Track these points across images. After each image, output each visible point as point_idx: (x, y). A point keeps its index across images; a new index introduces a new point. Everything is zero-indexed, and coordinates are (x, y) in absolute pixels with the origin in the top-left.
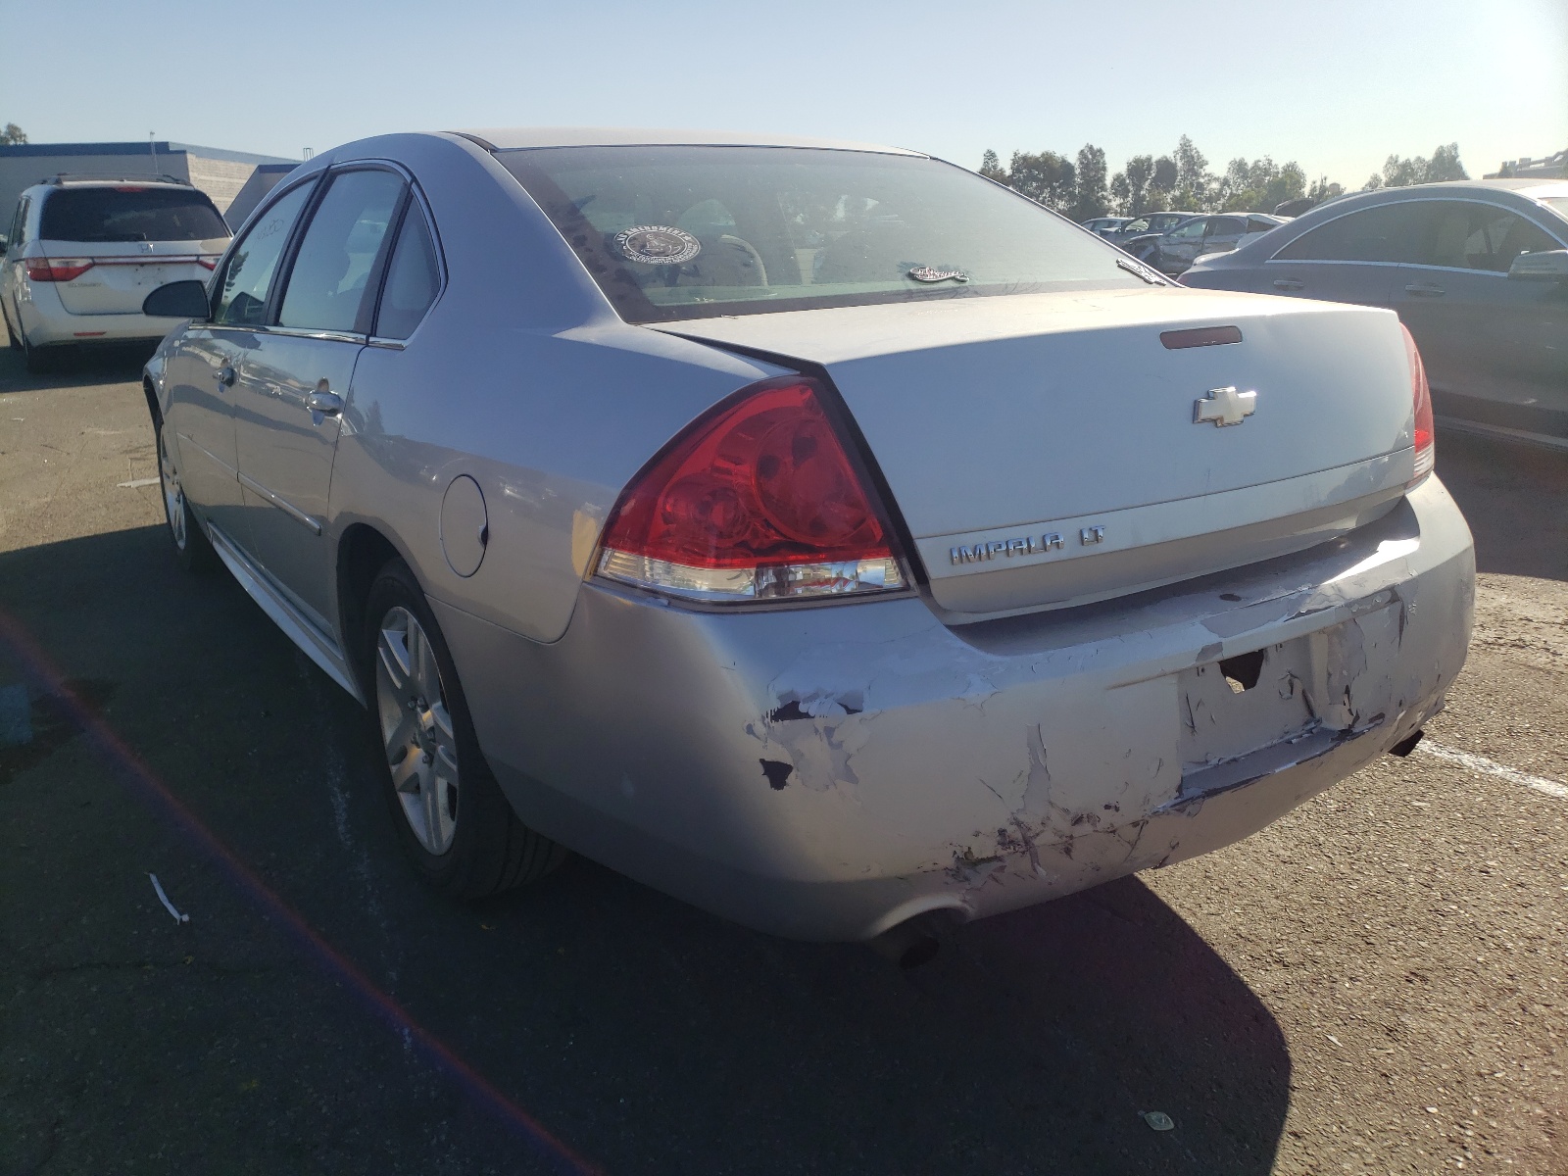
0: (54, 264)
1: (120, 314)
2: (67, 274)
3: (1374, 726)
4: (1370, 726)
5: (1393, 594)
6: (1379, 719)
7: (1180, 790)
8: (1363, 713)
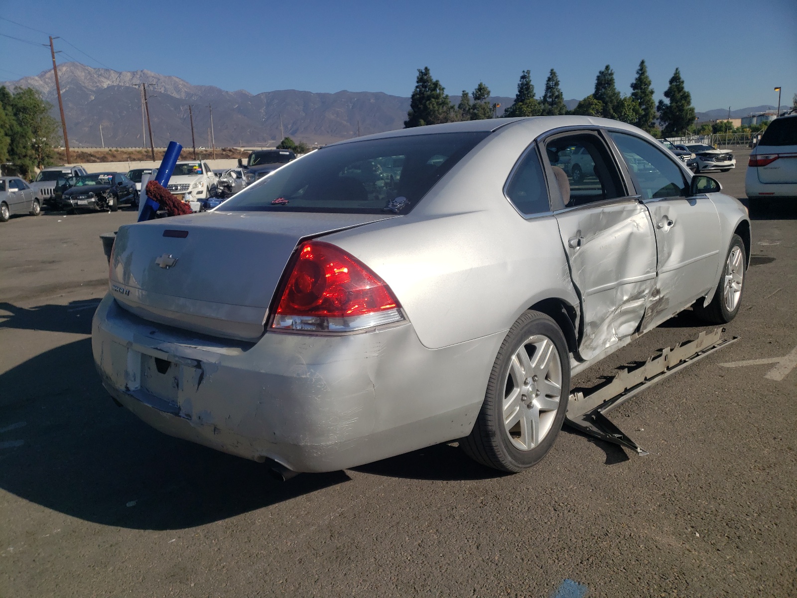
0: (759, 158)
1: (787, 183)
2: (765, 162)
3: (188, 419)
4: (186, 417)
5: (198, 364)
6: (189, 416)
7: (127, 389)
8: (182, 408)
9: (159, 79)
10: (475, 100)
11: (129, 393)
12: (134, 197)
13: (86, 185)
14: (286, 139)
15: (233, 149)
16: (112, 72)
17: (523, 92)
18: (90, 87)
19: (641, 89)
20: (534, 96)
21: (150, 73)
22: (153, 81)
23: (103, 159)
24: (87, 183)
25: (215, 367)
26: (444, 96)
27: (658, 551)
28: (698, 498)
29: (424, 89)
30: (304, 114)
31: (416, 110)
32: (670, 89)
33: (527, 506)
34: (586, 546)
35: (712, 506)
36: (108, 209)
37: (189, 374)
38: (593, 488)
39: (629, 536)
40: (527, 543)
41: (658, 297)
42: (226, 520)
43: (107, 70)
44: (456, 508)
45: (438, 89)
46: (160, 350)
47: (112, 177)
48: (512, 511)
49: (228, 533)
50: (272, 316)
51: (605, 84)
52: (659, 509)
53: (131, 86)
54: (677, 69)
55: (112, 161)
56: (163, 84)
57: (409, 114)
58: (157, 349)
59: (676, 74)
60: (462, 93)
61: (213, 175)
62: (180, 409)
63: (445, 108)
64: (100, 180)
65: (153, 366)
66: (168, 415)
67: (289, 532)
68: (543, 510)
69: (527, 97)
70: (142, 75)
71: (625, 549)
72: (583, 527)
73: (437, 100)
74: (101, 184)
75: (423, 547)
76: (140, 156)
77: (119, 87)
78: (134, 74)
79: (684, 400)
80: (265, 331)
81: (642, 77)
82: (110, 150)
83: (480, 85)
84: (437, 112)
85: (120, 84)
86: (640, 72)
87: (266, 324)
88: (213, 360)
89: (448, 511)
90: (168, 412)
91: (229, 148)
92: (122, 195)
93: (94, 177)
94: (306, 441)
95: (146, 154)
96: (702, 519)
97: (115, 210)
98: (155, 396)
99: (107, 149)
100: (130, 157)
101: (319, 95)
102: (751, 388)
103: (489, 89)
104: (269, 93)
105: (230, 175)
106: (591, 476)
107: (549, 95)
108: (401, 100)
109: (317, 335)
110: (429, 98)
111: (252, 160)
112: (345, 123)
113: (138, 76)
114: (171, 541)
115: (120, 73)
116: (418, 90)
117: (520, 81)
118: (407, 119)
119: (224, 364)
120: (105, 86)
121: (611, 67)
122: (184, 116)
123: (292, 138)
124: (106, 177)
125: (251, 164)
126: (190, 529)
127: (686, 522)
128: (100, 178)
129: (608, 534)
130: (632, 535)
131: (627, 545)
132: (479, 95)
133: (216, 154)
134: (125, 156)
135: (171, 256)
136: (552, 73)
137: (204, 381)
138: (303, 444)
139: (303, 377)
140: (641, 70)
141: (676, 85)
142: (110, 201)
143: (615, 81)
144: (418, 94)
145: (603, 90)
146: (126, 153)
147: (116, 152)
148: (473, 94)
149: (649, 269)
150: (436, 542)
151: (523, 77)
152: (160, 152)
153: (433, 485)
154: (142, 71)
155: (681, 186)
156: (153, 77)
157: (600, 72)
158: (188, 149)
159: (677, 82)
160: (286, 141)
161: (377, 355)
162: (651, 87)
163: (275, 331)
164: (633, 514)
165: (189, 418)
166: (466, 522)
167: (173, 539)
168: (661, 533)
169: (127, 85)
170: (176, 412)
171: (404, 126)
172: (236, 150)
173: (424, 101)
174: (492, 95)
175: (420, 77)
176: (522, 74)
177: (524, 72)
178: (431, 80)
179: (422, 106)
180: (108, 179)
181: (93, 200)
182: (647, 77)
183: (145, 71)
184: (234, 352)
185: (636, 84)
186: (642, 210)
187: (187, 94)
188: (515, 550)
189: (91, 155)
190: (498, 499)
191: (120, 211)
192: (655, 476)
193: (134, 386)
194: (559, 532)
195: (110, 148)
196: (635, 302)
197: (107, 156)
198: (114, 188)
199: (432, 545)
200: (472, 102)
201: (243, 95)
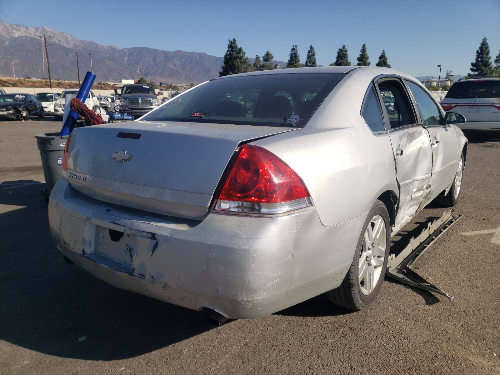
0: (446, 105)
3: (141, 278)
4: (139, 276)
5: (153, 236)
6: (142, 276)
7: (84, 252)
8: (136, 269)
9: (54, 34)
10: (264, 61)
11: (86, 255)
12: (41, 111)
13: (6, 101)
14: (141, 78)
15: (106, 83)
16: (21, 27)
17: (293, 59)
18: (6, 36)
19: (363, 61)
20: (299, 61)
21: (48, 29)
22: (50, 35)
23: (15, 85)
24: (7, 100)
25: (168, 239)
26: (245, 58)
27: (475, 368)
28: (485, 328)
29: (232, 52)
30: (153, 64)
31: (227, 65)
32: (379, 62)
33: (374, 335)
34: (426, 366)
35: (496, 333)
36: (22, 118)
37: (145, 244)
38: (414, 321)
39: (451, 357)
40: (384, 364)
41: (429, 190)
42: (160, 350)
43: (18, 25)
44: (326, 337)
45: (241, 53)
46: (117, 224)
47: (25, 97)
48: (366, 339)
49: (164, 361)
50: (215, 201)
51: (342, 57)
52: (463, 336)
53: (35, 37)
54: (383, 51)
55: (21, 87)
56: (58, 37)
57: (223, 68)
58: (114, 223)
59: (383, 54)
60: (256, 56)
61: (97, 99)
62: (134, 270)
63: (245, 66)
64: (16, 99)
65: (108, 236)
66: (123, 275)
67: (210, 359)
68: (386, 338)
69: (295, 62)
70: (43, 30)
71: (453, 367)
72: (418, 351)
73: (240, 60)
74: (17, 101)
75: (313, 370)
76: (41, 85)
77: (26, 37)
78: (37, 29)
79: (449, 258)
80: (209, 212)
81: (364, 54)
82: (19, 79)
83: (267, 52)
84: (240, 67)
85: (27, 35)
86: (363, 51)
87: (210, 207)
88: (166, 234)
89: (321, 340)
90: (123, 272)
91: (103, 83)
92: (32, 109)
93: (12, 96)
94: (243, 297)
95: (45, 83)
96: (493, 342)
97: (28, 120)
98: (108, 259)
99: (17, 79)
100: (33, 85)
101: (163, 51)
102: (486, 250)
103: (273, 55)
104: (131, 48)
105: (107, 100)
106: (409, 312)
107: (309, 61)
108: (217, 59)
109: (251, 216)
110: (235, 58)
111: (124, 90)
112: (180, 71)
113: (40, 31)
114: (121, 369)
115: (28, 28)
116: (229, 53)
117: (291, 52)
118: (221, 70)
119: (175, 236)
120: (16, 36)
121: (346, 47)
122: (72, 59)
123: (145, 79)
124: (21, 97)
125: (123, 93)
126: (134, 358)
127: (484, 345)
128: (16, 97)
129: (438, 356)
130: (453, 356)
131: (453, 364)
132: (267, 58)
133: (94, 86)
134: (30, 84)
135: (125, 153)
136: (311, 48)
137: (158, 250)
138: (240, 299)
139: (244, 248)
140: (363, 50)
141: (383, 61)
142: (24, 113)
143: (348, 55)
144: (229, 55)
145: (341, 61)
146: (31, 82)
147: (23, 81)
148: (263, 58)
149: (428, 172)
150: (320, 364)
151: (293, 49)
152: (55, 83)
153: (305, 320)
154: (43, 28)
155: (438, 119)
156: (50, 32)
157: (339, 49)
158: (75, 82)
159: (383, 59)
160: (141, 80)
161: (296, 232)
162: (368, 60)
163: (216, 213)
164: (448, 341)
165: (143, 277)
166: (336, 348)
167: (122, 367)
168: (472, 354)
169: (32, 36)
170: (131, 272)
171: (219, 75)
172: (108, 84)
173: (232, 60)
174: (274, 59)
175: (230, 45)
176: (292, 47)
177: (293, 46)
178: (237, 47)
179: (231, 63)
180: (22, 98)
181: (11, 112)
182: (366, 54)
183: (45, 28)
184: (183, 227)
185: (360, 58)
186: (426, 133)
187: (75, 45)
188: (379, 370)
189: (5, 82)
190: (353, 330)
191: (30, 121)
192: (451, 311)
193: (89, 250)
194: (403, 355)
195: (20, 78)
196: (418, 193)
197: (17, 83)
198: (27, 104)
199: (319, 367)
200: (262, 63)
201: (112, 49)
